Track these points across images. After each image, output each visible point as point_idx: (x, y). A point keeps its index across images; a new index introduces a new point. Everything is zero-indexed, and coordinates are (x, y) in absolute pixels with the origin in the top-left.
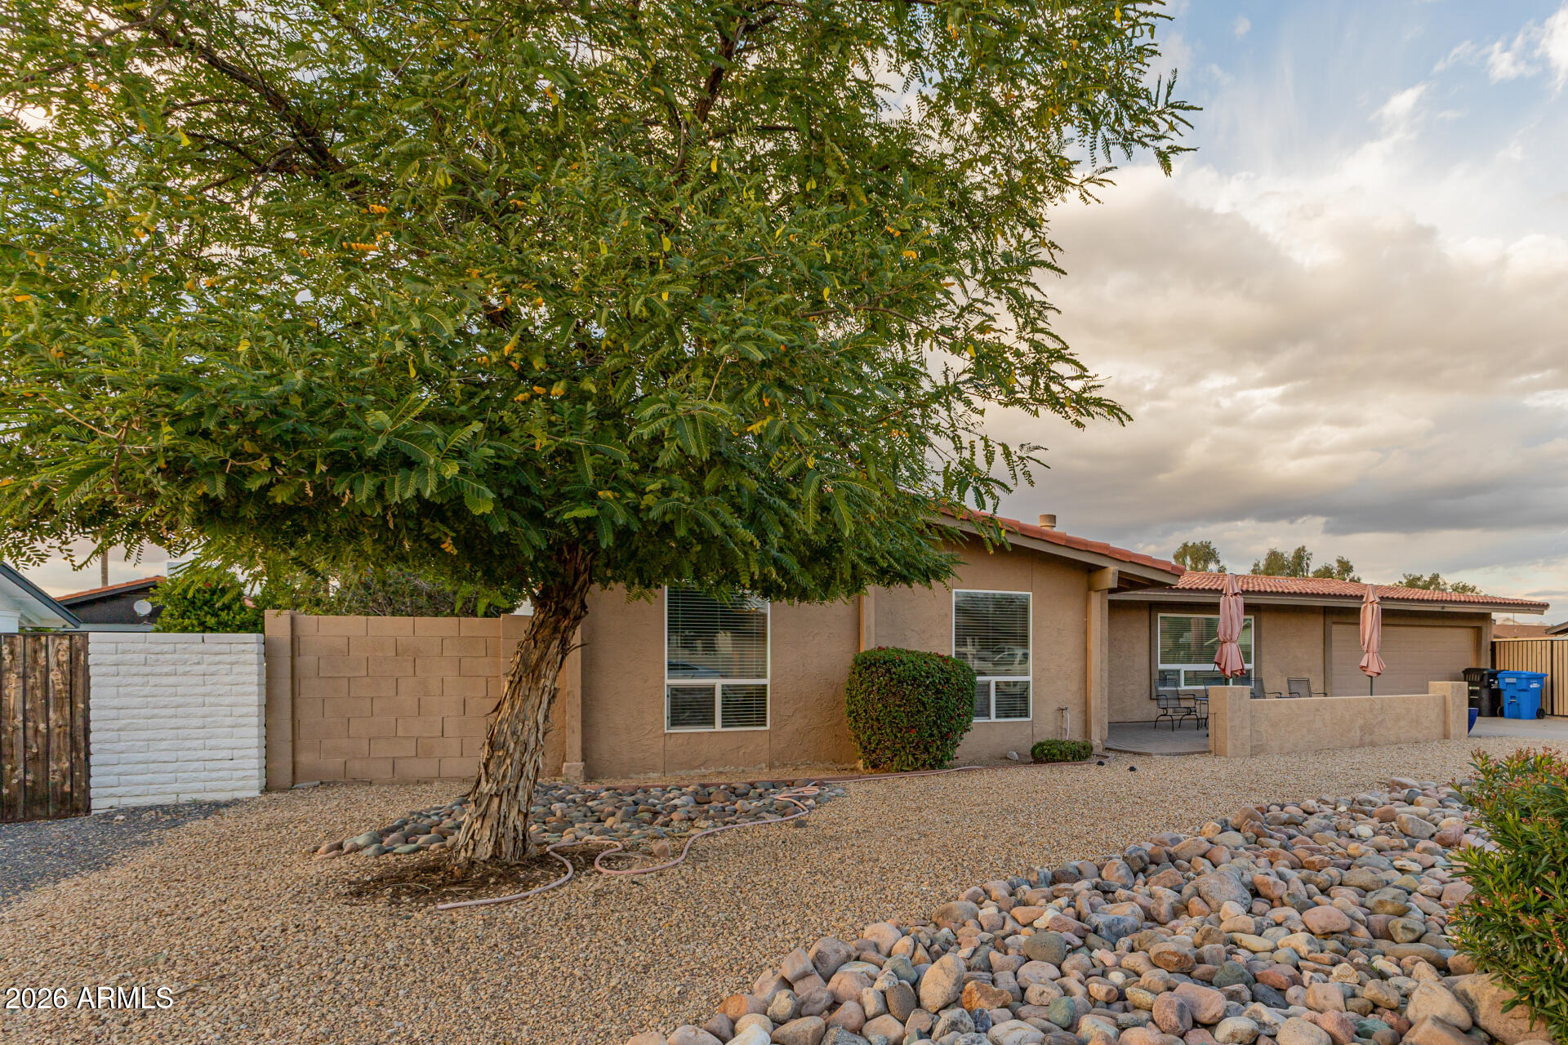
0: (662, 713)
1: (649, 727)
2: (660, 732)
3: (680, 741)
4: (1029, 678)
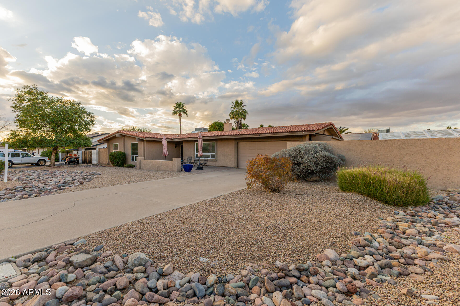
4: (138, 155)
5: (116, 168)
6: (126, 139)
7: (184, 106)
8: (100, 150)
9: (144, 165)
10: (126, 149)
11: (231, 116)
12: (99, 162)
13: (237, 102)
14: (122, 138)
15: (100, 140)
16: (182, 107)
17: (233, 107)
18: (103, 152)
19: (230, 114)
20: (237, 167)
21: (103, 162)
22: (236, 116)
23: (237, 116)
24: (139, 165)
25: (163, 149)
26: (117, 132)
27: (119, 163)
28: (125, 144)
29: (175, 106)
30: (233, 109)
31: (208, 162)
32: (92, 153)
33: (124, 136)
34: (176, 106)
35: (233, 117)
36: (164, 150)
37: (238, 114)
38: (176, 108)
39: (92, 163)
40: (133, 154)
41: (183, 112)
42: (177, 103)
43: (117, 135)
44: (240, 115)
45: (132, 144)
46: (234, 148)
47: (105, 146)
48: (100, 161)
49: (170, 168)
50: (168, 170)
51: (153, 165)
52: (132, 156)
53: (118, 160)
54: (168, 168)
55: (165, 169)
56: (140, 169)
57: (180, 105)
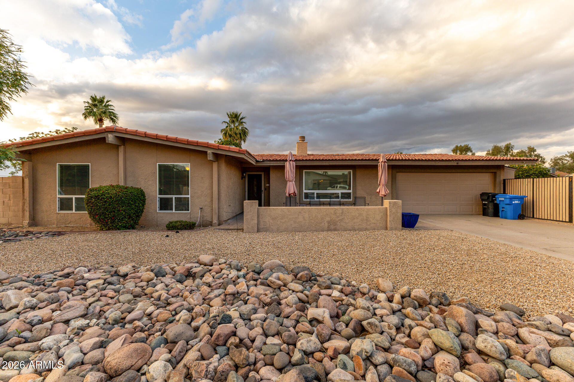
0: (56, 206)
1: (52, 211)
2: (56, 212)
3: (62, 215)
4: (189, 196)
5: (167, 236)
6: (133, 153)
7: (110, 105)
10: (129, 179)
14: (116, 148)
16: (107, 106)
27: (130, 218)
28: (128, 164)
33: (123, 142)
34: (91, 102)
36: (288, 183)
38: (94, 105)
40: (161, 194)
41: (108, 116)
42: (94, 97)
43: (109, 138)
45: (160, 166)
49: (374, 223)
50: (368, 227)
51: (311, 219)
52: (161, 199)
53: (132, 211)
54: (369, 225)
55: (355, 226)
56: (258, 231)
57: (101, 101)
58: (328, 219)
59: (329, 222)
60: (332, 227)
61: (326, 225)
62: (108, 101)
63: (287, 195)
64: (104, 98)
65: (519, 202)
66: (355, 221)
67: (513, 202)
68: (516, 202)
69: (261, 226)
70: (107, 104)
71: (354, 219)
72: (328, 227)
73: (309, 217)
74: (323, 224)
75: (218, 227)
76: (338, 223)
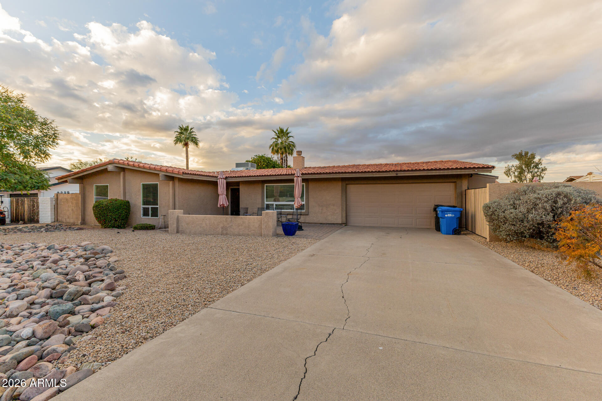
4: (158, 206)
5: (118, 233)
6: (129, 176)
7: (193, 132)
8: (60, 197)
9: (187, 224)
10: (127, 194)
11: (273, 149)
12: (56, 220)
13: (282, 131)
14: (120, 174)
15: (63, 176)
16: (191, 133)
17: (276, 137)
18: (67, 200)
19: (270, 147)
20: (345, 224)
21: (68, 220)
22: (281, 149)
23: (283, 150)
24: (175, 225)
25: (218, 195)
26: (110, 163)
27: (116, 221)
28: (126, 184)
29: (177, 132)
30: (274, 140)
31: (302, 216)
32: (37, 203)
33: (123, 169)
34: (179, 131)
35: (277, 152)
36: (220, 197)
37: (285, 148)
38: (181, 133)
39: (38, 222)
40: (144, 205)
41: (192, 140)
42: (182, 127)
43: (110, 168)
44: (287, 148)
45: (143, 185)
46: (340, 194)
47: (75, 188)
48: (60, 218)
49: (254, 230)
50: (250, 233)
51: (211, 225)
52: (144, 208)
53: (116, 216)
54: (250, 231)
55: (240, 232)
56: (178, 232)
57: (186, 129)
58: (221, 225)
59: (222, 228)
60: (225, 232)
61: (221, 230)
62: (191, 129)
63: (219, 206)
64: (188, 127)
65: (453, 215)
66: (240, 227)
67: (446, 216)
68: (450, 215)
69: (180, 229)
70: (191, 131)
71: (239, 226)
72: (222, 232)
73: (210, 223)
74: (218, 229)
75: (164, 229)
76: (228, 229)
